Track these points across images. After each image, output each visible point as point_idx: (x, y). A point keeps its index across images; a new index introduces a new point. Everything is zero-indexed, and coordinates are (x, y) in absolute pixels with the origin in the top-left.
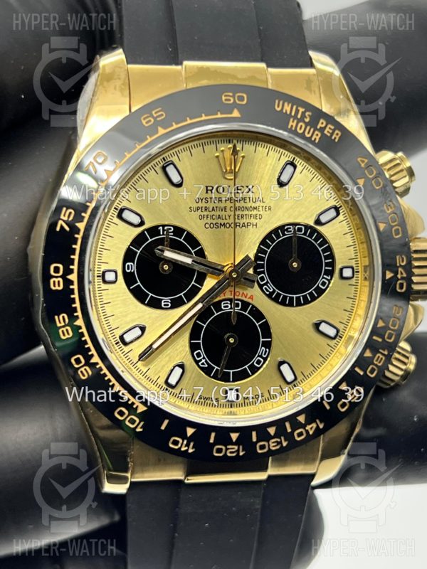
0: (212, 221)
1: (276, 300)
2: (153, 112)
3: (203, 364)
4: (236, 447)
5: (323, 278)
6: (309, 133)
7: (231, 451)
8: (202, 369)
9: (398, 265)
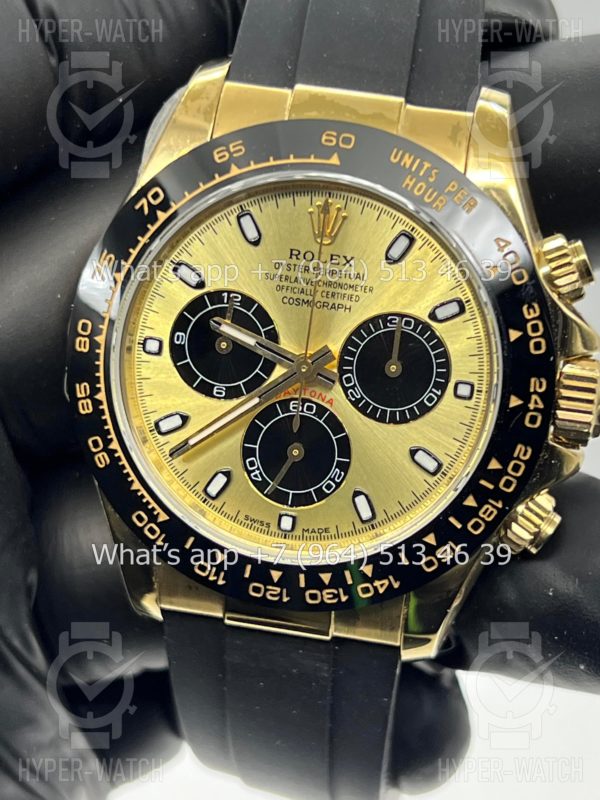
0: (292, 295)
1: (363, 410)
2: (231, 146)
3: (256, 476)
4: (279, 590)
5: (431, 391)
6: (429, 197)
7: (273, 593)
8: (254, 482)
9: (532, 390)
